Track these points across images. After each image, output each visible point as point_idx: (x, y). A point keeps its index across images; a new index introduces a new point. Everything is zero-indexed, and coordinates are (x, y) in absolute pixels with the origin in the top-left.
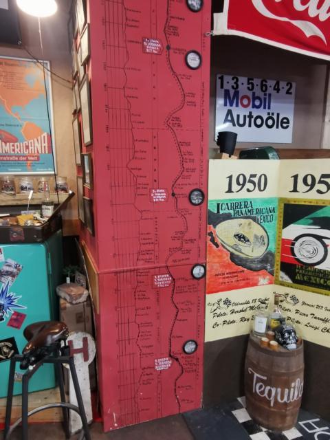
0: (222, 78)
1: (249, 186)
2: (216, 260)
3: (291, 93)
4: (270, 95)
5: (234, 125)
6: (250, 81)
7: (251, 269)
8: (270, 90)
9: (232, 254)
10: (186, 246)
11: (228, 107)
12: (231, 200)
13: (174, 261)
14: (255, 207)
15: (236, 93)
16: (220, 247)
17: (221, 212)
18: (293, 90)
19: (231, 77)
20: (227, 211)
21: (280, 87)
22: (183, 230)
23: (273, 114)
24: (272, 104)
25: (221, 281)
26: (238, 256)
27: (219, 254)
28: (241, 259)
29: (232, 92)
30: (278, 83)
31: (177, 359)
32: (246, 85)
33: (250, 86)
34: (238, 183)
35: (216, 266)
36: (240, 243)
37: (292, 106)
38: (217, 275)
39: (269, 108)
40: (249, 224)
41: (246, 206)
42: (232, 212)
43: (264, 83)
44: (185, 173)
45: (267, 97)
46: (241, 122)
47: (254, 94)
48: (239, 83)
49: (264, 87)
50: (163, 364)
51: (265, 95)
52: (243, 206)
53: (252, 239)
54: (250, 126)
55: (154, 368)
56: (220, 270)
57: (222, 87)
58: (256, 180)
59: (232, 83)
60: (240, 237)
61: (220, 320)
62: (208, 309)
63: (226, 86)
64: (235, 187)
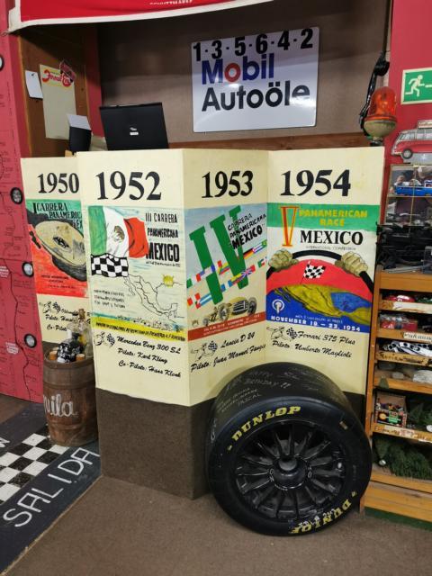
0: (198, 48)
1: (60, 186)
2: (40, 261)
3: (311, 46)
4: (272, 56)
5: (218, 108)
6: (240, 42)
7: (75, 278)
8: (272, 49)
9: (54, 258)
10: (17, 243)
11: (209, 85)
12: (45, 200)
13: (9, 255)
14: (70, 210)
15: (219, 64)
16: (42, 248)
17: (38, 212)
18: (315, 40)
19: (211, 42)
20: (43, 212)
21: (291, 40)
22: (12, 226)
23: (278, 84)
24: (276, 69)
25: (48, 282)
26: (60, 261)
27: (42, 254)
28: (63, 264)
29: (212, 63)
30: (286, 35)
31: (22, 349)
32: (233, 49)
33: (240, 49)
34: (50, 183)
35: (41, 267)
36: (60, 246)
37: (315, 65)
38: (43, 276)
39: (271, 75)
40: (67, 228)
41: (60, 208)
42: (47, 213)
43: (262, 39)
44: (5, 173)
45: (268, 59)
46: (228, 103)
47: (245, 58)
48: (223, 48)
49: (261, 46)
50: (13, 349)
51: (264, 57)
52: (57, 208)
53: (71, 245)
54: (241, 106)
55: (5, 348)
56: (46, 272)
57: (199, 59)
58: (66, 179)
59: (213, 50)
60: (59, 241)
61: (53, 323)
62: (41, 309)
63: (204, 57)
64: (47, 187)
